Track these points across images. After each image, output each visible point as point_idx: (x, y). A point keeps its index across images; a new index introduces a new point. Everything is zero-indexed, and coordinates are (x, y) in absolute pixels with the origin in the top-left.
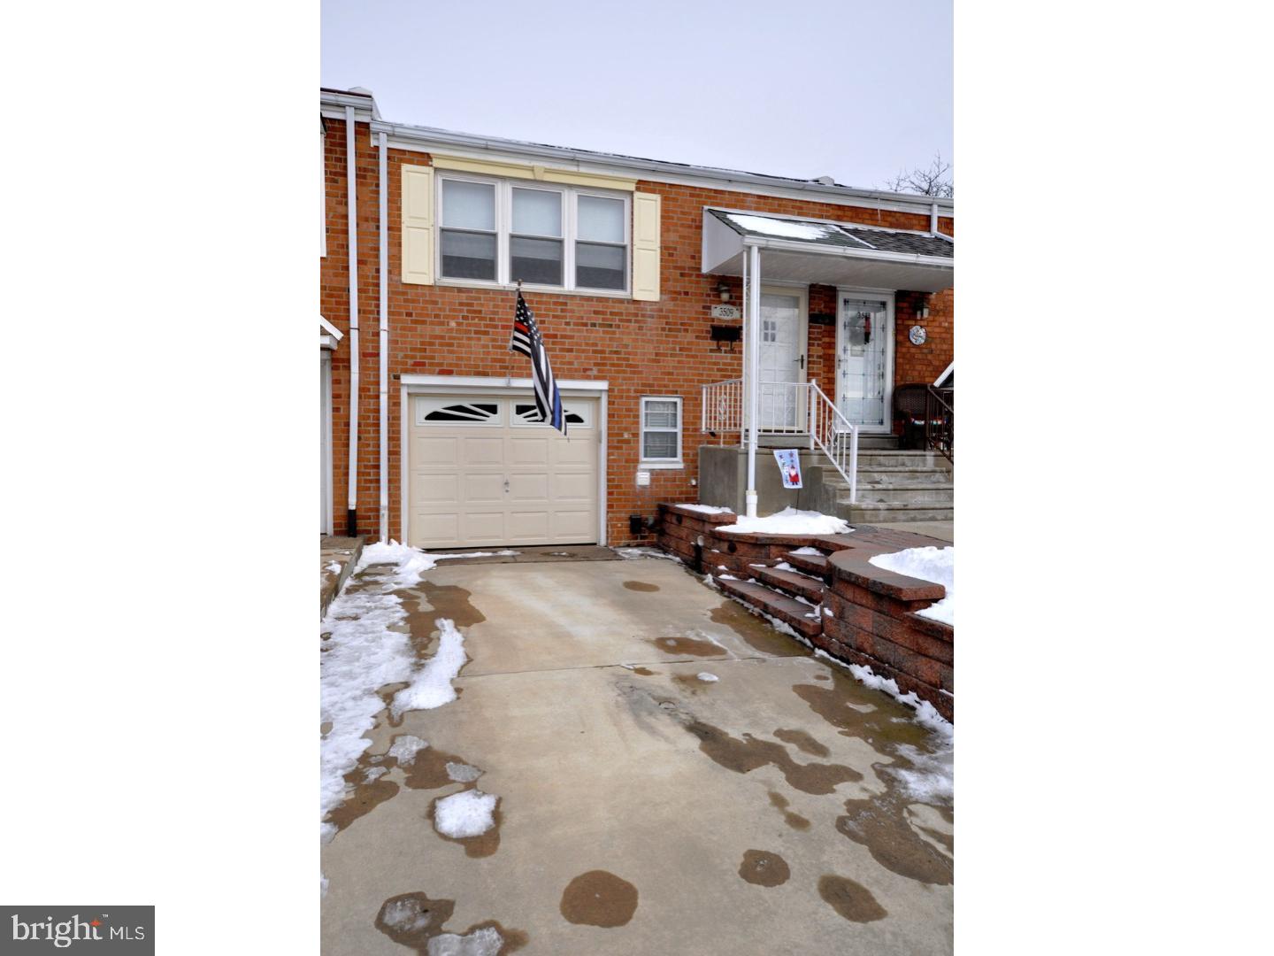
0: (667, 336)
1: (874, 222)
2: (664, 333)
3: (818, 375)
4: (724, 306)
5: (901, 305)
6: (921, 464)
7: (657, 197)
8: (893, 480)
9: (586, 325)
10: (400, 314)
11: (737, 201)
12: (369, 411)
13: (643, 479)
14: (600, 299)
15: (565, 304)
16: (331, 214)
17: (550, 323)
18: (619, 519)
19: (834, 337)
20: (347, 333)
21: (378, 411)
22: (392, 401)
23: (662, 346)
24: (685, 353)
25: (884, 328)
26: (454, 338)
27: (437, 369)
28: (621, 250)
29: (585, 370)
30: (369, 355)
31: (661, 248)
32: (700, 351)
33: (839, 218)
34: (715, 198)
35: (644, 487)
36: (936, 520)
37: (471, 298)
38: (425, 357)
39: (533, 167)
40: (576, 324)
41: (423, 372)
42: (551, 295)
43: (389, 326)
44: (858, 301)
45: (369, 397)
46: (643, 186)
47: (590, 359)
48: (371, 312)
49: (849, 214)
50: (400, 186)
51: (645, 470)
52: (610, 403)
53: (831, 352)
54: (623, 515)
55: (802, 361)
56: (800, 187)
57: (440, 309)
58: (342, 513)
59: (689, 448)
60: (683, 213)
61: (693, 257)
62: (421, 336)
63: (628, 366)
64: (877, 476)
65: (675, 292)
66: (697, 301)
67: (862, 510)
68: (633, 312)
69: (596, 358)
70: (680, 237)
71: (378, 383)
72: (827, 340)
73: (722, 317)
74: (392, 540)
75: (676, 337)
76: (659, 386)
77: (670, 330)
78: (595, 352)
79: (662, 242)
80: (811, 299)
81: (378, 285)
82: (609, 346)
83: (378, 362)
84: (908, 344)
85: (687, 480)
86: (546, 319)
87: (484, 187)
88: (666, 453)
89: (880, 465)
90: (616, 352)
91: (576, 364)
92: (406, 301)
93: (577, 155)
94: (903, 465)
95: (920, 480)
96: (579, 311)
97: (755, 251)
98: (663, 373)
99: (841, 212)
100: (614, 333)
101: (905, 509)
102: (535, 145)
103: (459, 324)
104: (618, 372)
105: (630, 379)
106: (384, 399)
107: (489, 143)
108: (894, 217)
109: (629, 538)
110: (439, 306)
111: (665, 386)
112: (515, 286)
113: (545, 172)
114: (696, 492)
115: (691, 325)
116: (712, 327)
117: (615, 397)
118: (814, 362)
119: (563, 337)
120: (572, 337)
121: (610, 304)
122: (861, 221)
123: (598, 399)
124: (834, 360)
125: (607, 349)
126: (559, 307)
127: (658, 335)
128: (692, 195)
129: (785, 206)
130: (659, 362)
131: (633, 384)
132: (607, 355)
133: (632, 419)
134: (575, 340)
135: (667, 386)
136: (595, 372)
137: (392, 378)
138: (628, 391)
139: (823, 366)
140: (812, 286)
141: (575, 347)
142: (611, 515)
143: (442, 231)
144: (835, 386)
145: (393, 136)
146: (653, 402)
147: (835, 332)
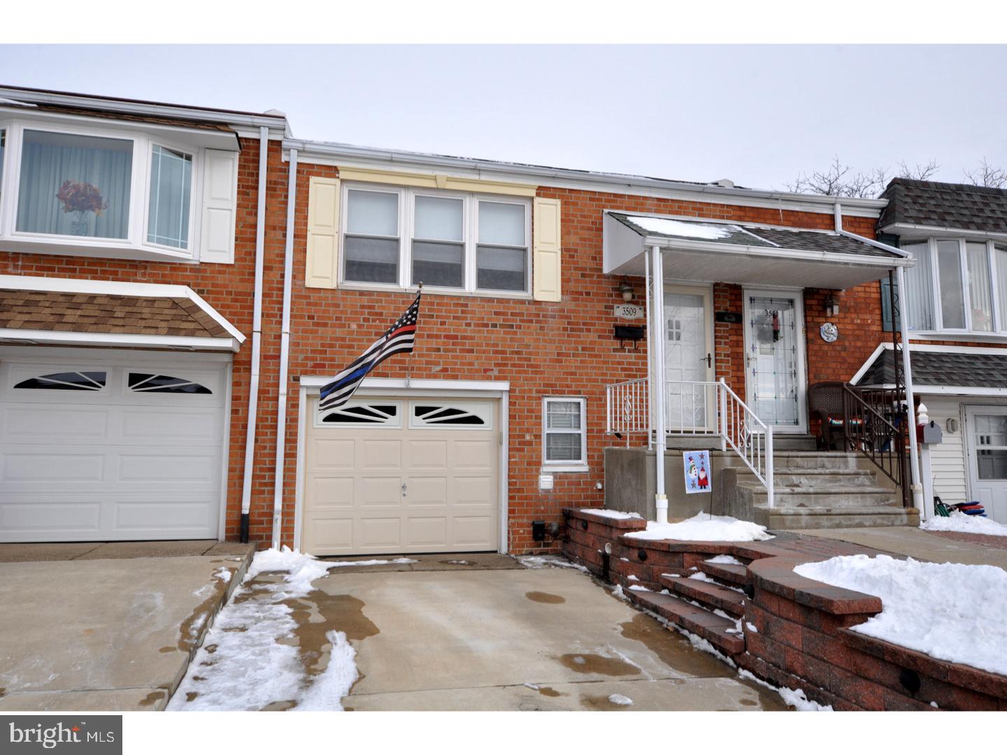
0: (569, 336)
1: (775, 222)
2: (566, 333)
3: (727, 373)
4: (626, 306)
5: (809, 302)
6: (842, 466)
7: (558, 202)
8: (813, 483)
9: (487, 325)
11: (637, 204)
12: (267, 412)
13: (546, 482)
14: (500, 301)
15: (466, 305)
16: (241, 224)
17: (451, 324)
18: (521, 525)
19: (742, 335)
20: (249, 336)
21: (276, 413)
22: (290, 403)
23: (563, 346)
24: (587, 353)
25: (793, 326)
26: (354, 340)
28: (522, 252)
29: (486, 371)
30: (270, 358)
31: (562, 250)
32: (603, 350)
33: (740, 219)
34: (613, 201)
35: (547, 491)
36: (865, 526)
37: (372, 301)
38: (325, 359)
39: (436, 176)
40: (477, 325)
41: (323, 374)
42: (452, 297)
43: (290, 328)
44: (765, 299)
45: (268, 399)
46: (543, 192)
47: (490, 359)
48: (274, 316)
49: (751, 214)
50: (308, 197)
51: (548, 473)
52: (511, 404)
53: (738, 350)
54: (525, 521)
55: (709, 359)
56: (701, 190)
57: (342, 312)
58: (236, 517)
59: (594, 450)
60: (583, 216)
61: (594, 258)
62: (322, 338)
63: (528, 366)
64: (795, 479)
65: (577, 293)
66: (599, 301)
67: (781, 515)
68: (534, 312)
69: (496, 358)
70: (581, 239)
71: (277, 385)
73: (625, 316)
74: (285, 546)
75: (579, 336)
76: (562, 386)
77: (572, 330)
78: (496, 352)
79: (562, 244)
80: (716, 298)
81: (282, 289)
82: (510, 346)
83: (279, 364)
84: (819, 341)
85: (593, 483)
86: (447, 321)
87: (388, 195)
88: (571, 455)
89: (798, 467)
90: (518, 353)
91: (476, 364)
92: (309, 304)
93: (478, 165)
94: (823, 466)
95: (842, 483)
96: (480, 312)
97: (657, 251)
98: (567, 373)
99: (743, 213)
100: (515, 333)
101: (828, 514)
102: (438, 157)
103: (360, 326)
104: (520, 372)
105: (531, 379)
106: (283, 401)
107: (394, 156)
108: (796, 216)
109: (531, 545)
110: (341, 309)
111: (567, 386)
112: (416, 288)
113: (447, 180)
114: (602, 497)
115: (594, 325)
116: (616, 327)
117: (517, 398)
118: (722, 361)
119: (464, 338)
120: (472, 338)
121: (511, 305)
123: (499, 399)
124: (743, 359)
125: (508, 350)
126: (460, 309)
127: (560, 335)
128: (591, 199)
129: (686, 208)
130: (561, 362)
131: (535, 385)
132: (508, 355)
133: (534, 420)
134: (475, 341)
135: (571, 386)
136: (496, 372)
137: (292, 379)
138: (530, 391)
139: (732, 365)
140: (716, 285)
141: (475, 348)
142: (513, 520)
143: (347, 237)
144: (745, 385)
145: (304, 151)
146: (556, 403)
147: (742, 330)
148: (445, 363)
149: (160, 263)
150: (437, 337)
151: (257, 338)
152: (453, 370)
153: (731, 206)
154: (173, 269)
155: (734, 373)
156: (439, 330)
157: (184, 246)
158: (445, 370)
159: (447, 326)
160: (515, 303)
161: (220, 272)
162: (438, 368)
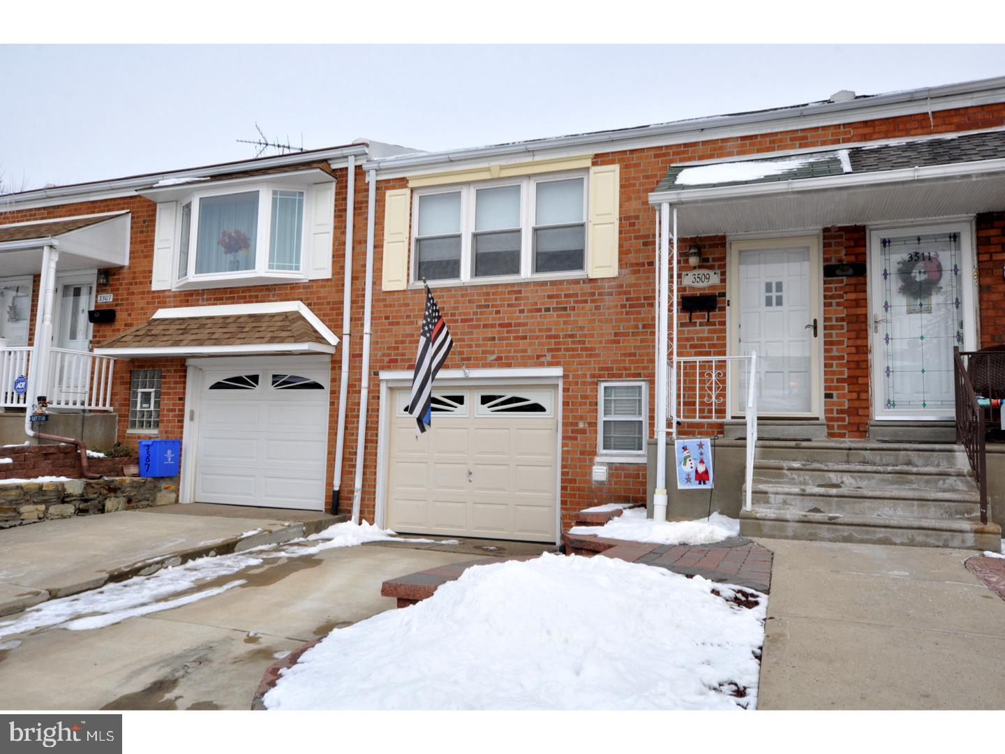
0: (627, 313)
1: (923, 131)
2: (624, 310)
3: (840, 343)
4: (696, 272)
5: (986, 233)
7: (616, 168)
8: (864, 483)
9: (539, 310)
10: (380, 318)
12: (354, 404)
13: (599, 473)
14: (553, 283)
15: (520, 292)
16: (337, 244)
19: (865, 291)
20: (341, 338)
21: (359, 404)
22: (370, 396)
23: (622, 325)
25: (958, 270)
27: (407, 364)
28: (578, 228)
29: (538, 357)
30: (356, 356)
31: (620, 219)
34: (684, 152)
35: (601, 483)
38: (397, 355)
39: (489, 168)
40: (530, 311)
41: (396, 368)
42: (506, 285)
43: (371, 329)
44: (907, 239)
45: (355, 392)
46: (599, 160)
47: (543, 344)
48: (359, 320)
49: (884, 128)
50: (384, 210)
51: (602, 464)
52: (566, 390)
53: (859, 311)
55: (815, 328)
56: (798, 114)
57: (411, 310)
58: (329, 493)
60: (647, 177)
62: (396, 336)
63: (582, 349)
65: (637, 264)
68: (589, 291)
69: (549, 344)
70: (643, 204)
71: (360, 380)
72: (852, 296)
73: (696, 285)
74: (363, 520)
75: (639, 313)
76: (619, 369)
77: (631, 306)
78: (549, 337)
79: (621, 213)
80: (827, 245)
81: (364, 296)
82: (563, 330)
83: (361, 362)
86: (501, 309)
87: (451, 194)
88: (631, 445)
89: (865, 462)
90: (571, 336)
91: (529, 351)
93: (530, 146)
95: (915, 486)
96: (533, 297)
98: (625, 355)
99: (869, 130)
100: (569, 315)
102: (491, 148)
104: (573, 356)
105: (586, 363)
106: (364, 393)
107: (450, 156)
108: (963, 115)
110: (411, 307)
111: (625, 369)
112: (475, 280)
113: (501, 169)
116: (684, 297)
117: (570, 383)
118: (832, 327)
119: (518, 325)
120: (525, 324)
121: (565, 286)
123: (555, 386)
124: (866, 322)
125: (561, 334)
126: (514, 296)
128: (656, 156)
129: (781, 141)
130: (619, 342)
131: (590, 369)
132: (561, 340)
133: (588, 406)
134: (529, 327)
135: (629, 369)
136: (549, 358)
137: (372, 373)
138: (584, 375)
139: (848, 331)
140: (826, 230)
141: (528, 334)
142: (564, 512)
143: (418, 241)
144: (870, 356)
145: (381, 170)
146: (615, 387)
147: (865, 284)
148: (500, 352)
149: (284, 284)
150: (493, 326)
151: (346, 339)
152: (507, 358)
153: (850, 124)
154: (292, 288)
155: (851, 342)
156: (494, 319)
157: (297, 268)
158: (499, 358)
159: (501, 315)
160: (570, 284)
161: (322, 287)
162: (494, 357)
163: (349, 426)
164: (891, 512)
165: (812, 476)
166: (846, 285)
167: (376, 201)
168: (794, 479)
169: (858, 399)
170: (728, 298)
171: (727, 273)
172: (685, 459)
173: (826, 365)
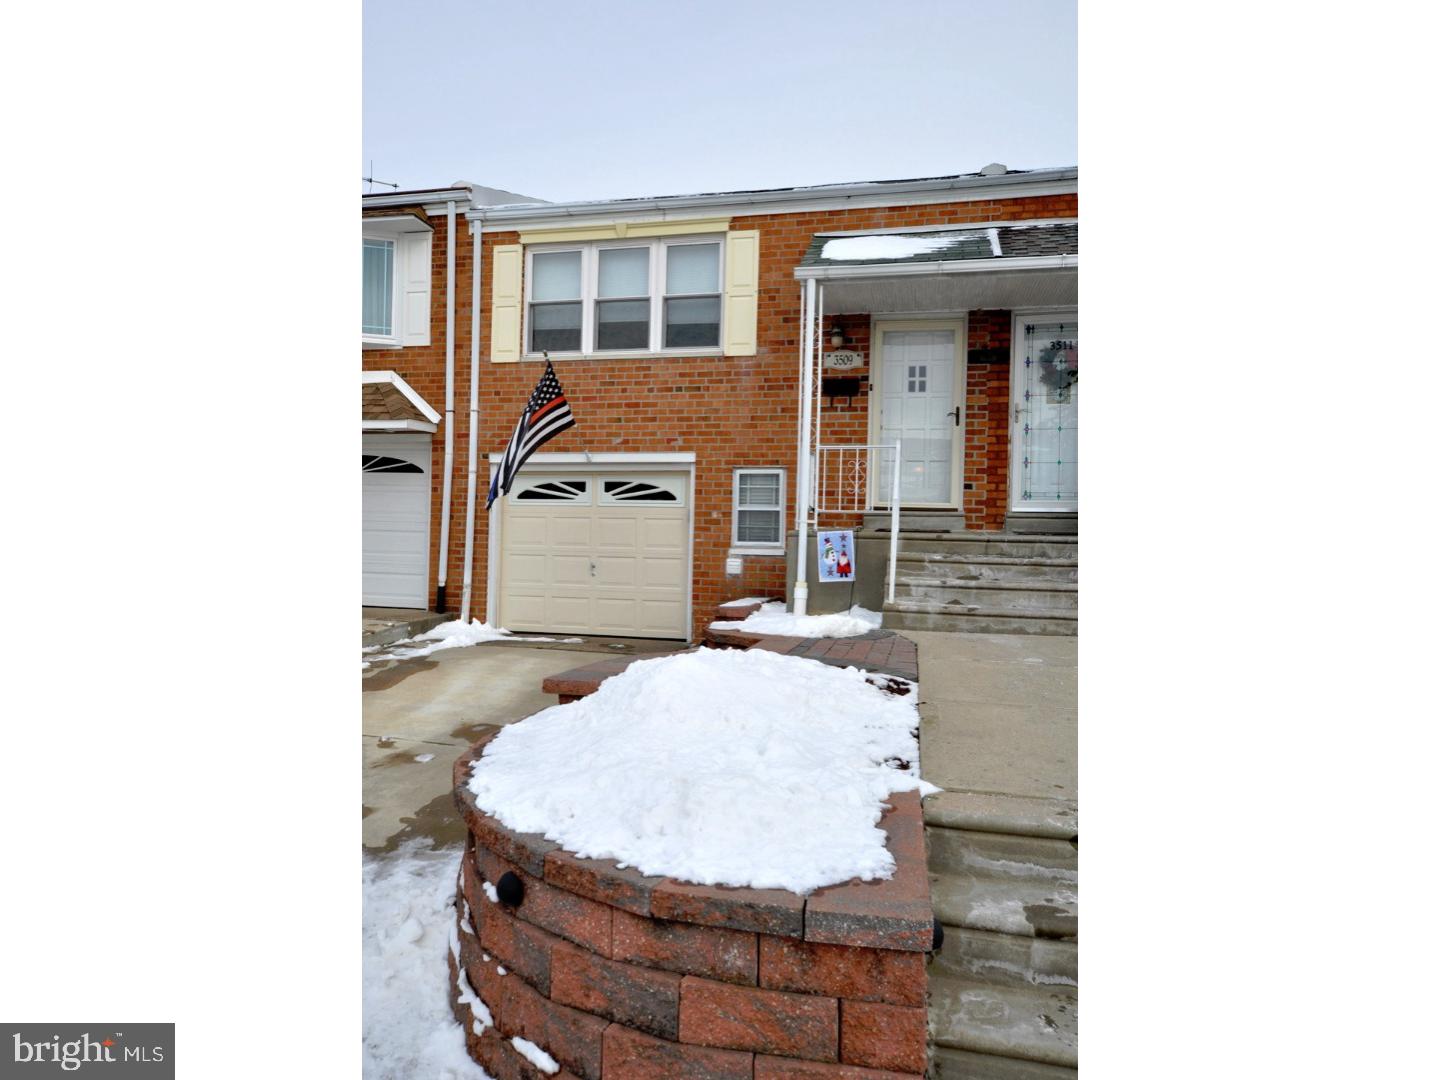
0: (765, 395)
2: (762, 392)
3: (981, 432)
4: (838, 353)
7: (755, 234)
8: (1001, 575)
9: (670, 389)
10: (489, 393)
11: (861, 219)
12: (459, 490)
13: (734, 566)
14: (686, 360)
15: (648, 369)
16: (436, 306)
17: (633, 391)
18: (705, 613)
19: (1007, 379)
20: (443, 415)
21: (466, 490)
22: (479, 482)
23: (759, 408)
24: (788, 415)
28: (713, 300)
29: (669, 441)
30: (461, 436)
31: (760, 292)
33: (1014, 217)
34: (829, 221)
35: (736, 576)
38: (509, 435)
39: (615, 226)
40: (660, 390)
42: (634, 361)
43: (479, 406)
44: (1052, 326)
45: (460, 477)
46: (737, 223)
47: (675, 428)
48: (464, 394)
49: (1033, 207)
50: (492, 269)
51: (737, 556)
52: (698, 477)
53: (1001, 400)
54: (709, 608)
55: (957, 416)
56: (949, 186)
57: (525, 386)
58: (432, 589)
60: (787, 246)
62: (508, 414)
63: (718, 433)
65: (778, 343)
68: (725, 370)
69: (680, 426)
70: (785, 275)
71: (467, 463)
72: (994, 384)
73: (838, 367)
74: (474, 619)
75: (778, 396)
76: (756, 455)
77: (770, 388)
78: (681, 419)
79: (760, 284)
80: (972, 330)
81: (469, 367)
82: (696, 412)
83: (468, 443)
86: (628, 387)
87: (571, 254)
88: (766, 537)
90: (705, 419)
91: (659, 433)
92: (495, 380)
93: (660, 204)
96: (664, 375)
98: (762, 440)
99: (1019, 208)
100: (703, 396)
102: (617, 202)
104: (707, 441)
105: (721, 448)
106: (472, 478)
107: (570, 210)
110: (525, 383)
111: (763, 455)
112: (599, 354)
113: (628, 228)
116: (827, 380)
117: (703, 470)
118: (974, 416)
119: (646, 405)
120: (655, 405)
121: (698, 363)
122: (1052, 214)
123: (689, 472)
124: (1007, 411)
125: (694, 416)
126: (642, 373)
127: (754, 395)
128: (799, 223)
129: (930, 214)
130: (756, 427)
131: (724, 454)
132: (694, 422)
133: (722, 495)
134: (658, 408)
135: (767, 455)
136: (680, 442)
137: (481, 456)
138: (719, 462)
139: (989, 420)
140: (972, 313)
141: (658, 416)
142: (696, 607)
143: (532, 306)
144: (1009, 447)
145: (487, 220)
146: (751, 475)
147: (1008, 372)
148: (626, 434)
149: (373, 351)
150: (619, 405)
151: (449, 417)
152: (635, 441)
153: (1000, 201)
154: (382, 356)
155: (992, 432)
156: (620, 398)
157: (388, 332)
158: (626, 442)
159: (627, 394)
160: (704, 362)
161: (420, 355)
162: (619, 440)
163: (455, 515)
164: (1026, 603)
165: (952, 568)
166: (990, 372)
167: (482, 257)
168: (934, 571)
169: (997, 490)
170: (870, 382)
171: (871, 356)
172: (828, 551)
173: (967, 455)
